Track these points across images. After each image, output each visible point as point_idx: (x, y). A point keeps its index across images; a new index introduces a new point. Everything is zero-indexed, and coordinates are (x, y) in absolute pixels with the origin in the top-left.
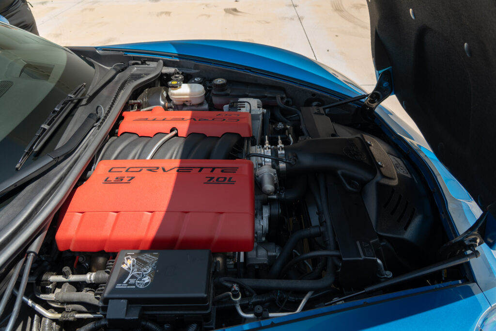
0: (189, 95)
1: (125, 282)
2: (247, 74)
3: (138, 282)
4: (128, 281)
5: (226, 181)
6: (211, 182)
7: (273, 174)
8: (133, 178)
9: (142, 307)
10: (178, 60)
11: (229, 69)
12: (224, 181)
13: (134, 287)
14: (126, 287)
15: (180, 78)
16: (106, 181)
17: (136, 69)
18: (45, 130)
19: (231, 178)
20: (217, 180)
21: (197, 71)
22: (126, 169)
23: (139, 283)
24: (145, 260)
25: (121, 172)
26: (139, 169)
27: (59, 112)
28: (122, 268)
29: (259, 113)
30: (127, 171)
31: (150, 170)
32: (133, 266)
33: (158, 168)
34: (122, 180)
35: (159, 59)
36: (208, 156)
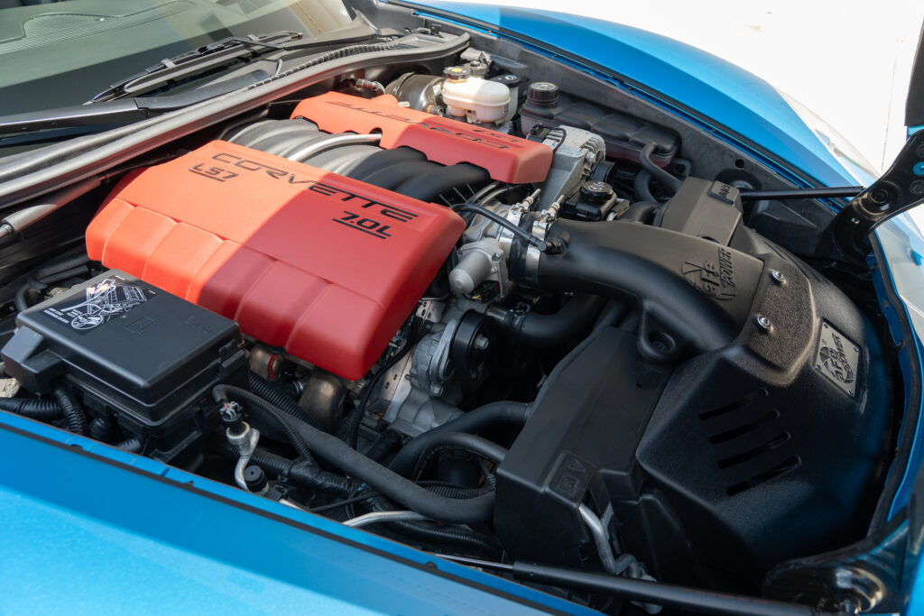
0: (475, 99)
1: (63, 310)
2: (611, 89)
3: (80, 318)
4: (70, 311)
5: (374, 231)
6: (348, 222)
7: (490, 257)
8: (234, 175)
9: (63, 362)
10: (494, 38)
11: (579, 71)
12: (371, 227)
13: (66, 322)
14: (56, 316)
15: (479, 67)
16: (196, 168)
17: (417, 39)
18: (165, 67)
19: (386, 227)
20: (359, 223)
21: (523, 66)
22: (237, 161)
23: (78, 320)
24: (127, 294)
25: (229, 162)
26: (257, 166)
27: (212, 52)
28: (85, 291)
29: (574, 156)
30: (237, 164)
31: (271, 174)
32: (103, 294)
33: (285, 174)
34: (218, 173)
35: (464, 31)
36: (394, 188)
